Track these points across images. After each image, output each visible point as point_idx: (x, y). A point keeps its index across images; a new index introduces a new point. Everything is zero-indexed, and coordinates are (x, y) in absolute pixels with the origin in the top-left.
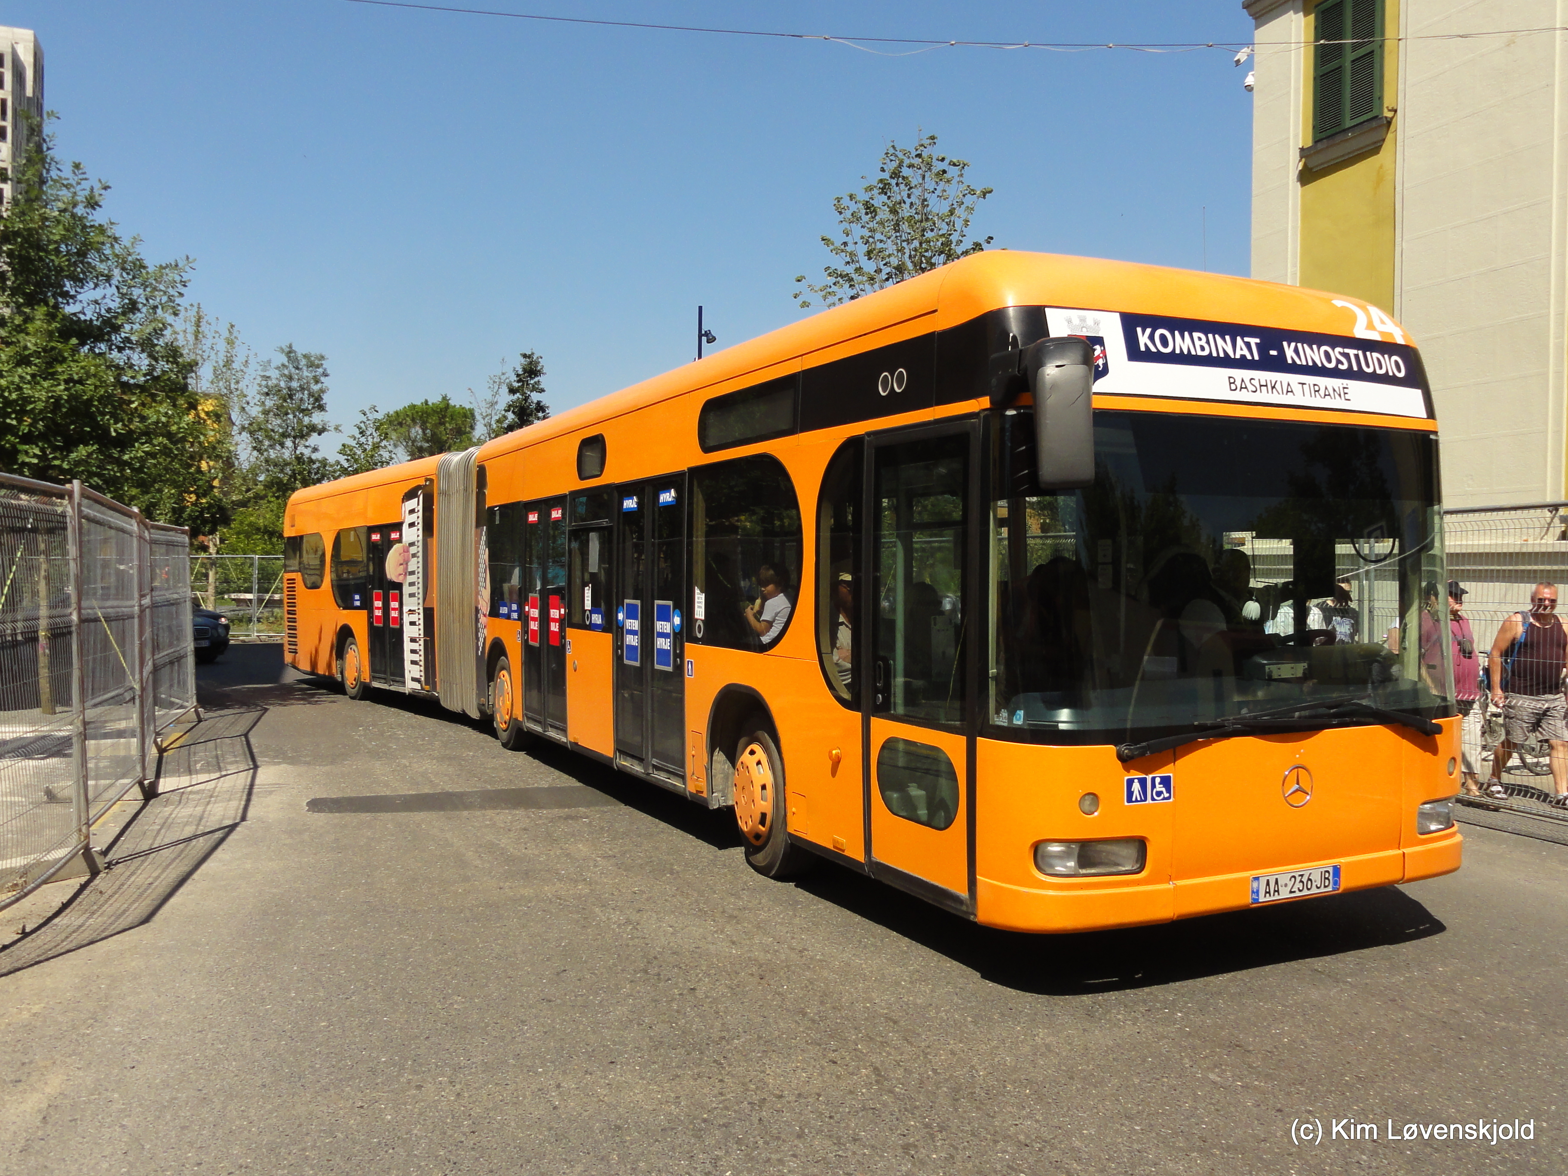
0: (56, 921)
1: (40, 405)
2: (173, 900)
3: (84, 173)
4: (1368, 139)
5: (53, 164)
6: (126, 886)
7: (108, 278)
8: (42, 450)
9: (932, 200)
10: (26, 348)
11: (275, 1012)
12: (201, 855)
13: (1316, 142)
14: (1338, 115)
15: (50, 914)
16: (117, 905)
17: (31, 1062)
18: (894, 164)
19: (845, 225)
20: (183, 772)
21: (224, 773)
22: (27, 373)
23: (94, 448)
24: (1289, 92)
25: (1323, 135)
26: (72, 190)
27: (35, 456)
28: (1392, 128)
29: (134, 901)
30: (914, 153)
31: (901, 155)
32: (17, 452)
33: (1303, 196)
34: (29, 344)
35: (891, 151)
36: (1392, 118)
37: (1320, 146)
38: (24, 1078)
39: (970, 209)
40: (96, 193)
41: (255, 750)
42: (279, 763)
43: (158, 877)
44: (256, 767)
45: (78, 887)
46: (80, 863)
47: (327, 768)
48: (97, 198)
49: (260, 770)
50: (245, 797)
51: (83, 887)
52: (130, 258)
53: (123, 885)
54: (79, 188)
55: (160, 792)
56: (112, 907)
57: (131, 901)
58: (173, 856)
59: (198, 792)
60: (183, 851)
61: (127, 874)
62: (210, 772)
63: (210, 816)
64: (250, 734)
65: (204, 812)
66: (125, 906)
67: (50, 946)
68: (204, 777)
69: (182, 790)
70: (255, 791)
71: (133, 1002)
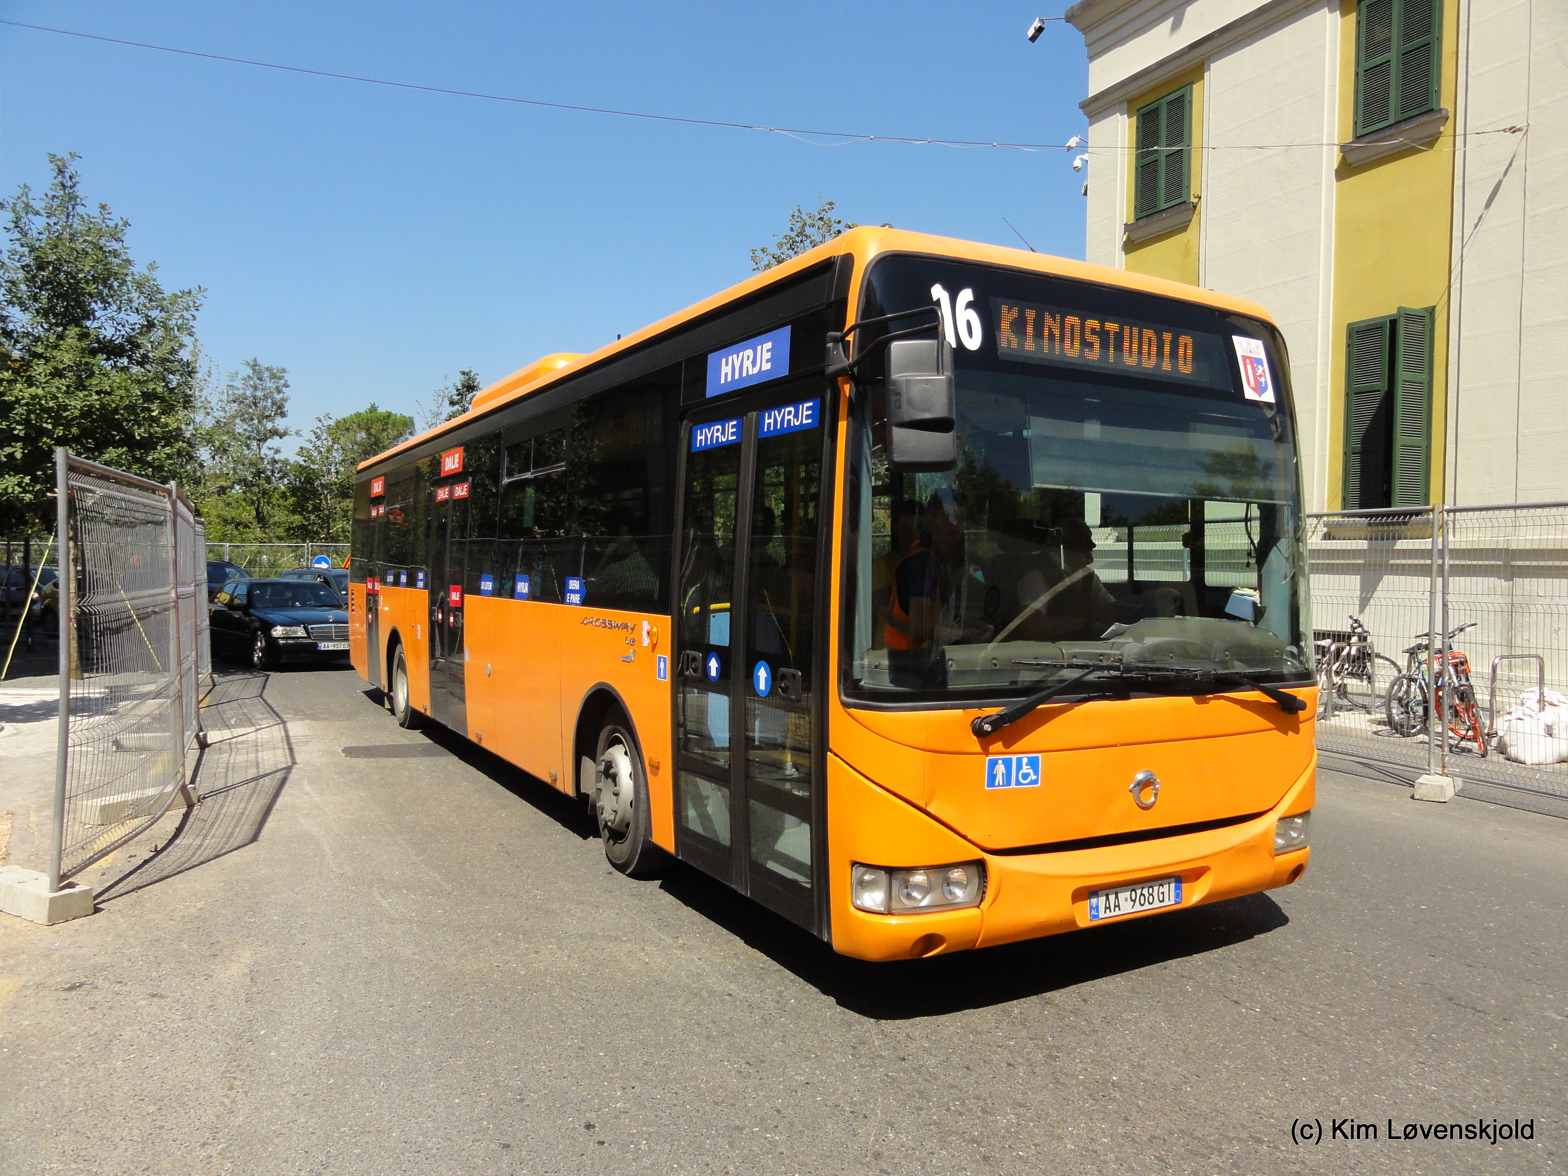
0: (177, 842)
2: (268, 825)
3: (109, 213)
4: (1178, 220)
5: (78, 200)
6: (222, 816)
7: (129, 302)
10: (61, 362)
12: (272, 791)
13: (1137, 220)
14: (1156, 199)
15: (170, 837)
16: (223, 828)
17: (218, 942)
18: (799, 225)
20: (222, 726)
21: (258, 727)
22: (63, 385)
23: (124, 449)
24: (1116, 179)
25: (1144, 214)
28: (1197, 211)
29: (235, 827)
30: (818, 217)
31: (805, 217)
33: (1126, 262)
34: (65, 359)
35: (797, 214)
36: (1197, 204)
37: (1140, 222)
38: (218, 953)
40: (119, 229)
41: (276, 709)
42: (302, 720)
43: (245, 809)
44: (284, 722)
45: (182, 815)
46: (181, 798)
47: (346, 723)
48: (120, 234)
49: (289, 725)
50: (286, 747)
51: (186, 816)
52: (147, 283)
53: (218, 814)
54: (105, 225)
55: (209, 742)
56: (219, 831)
57: (232, 826)
58: (249, 792)
59: (243, 742)
60: (255, 788)
61: (218, 806)
62: (244, 726)
63: (263, 760)
64: (265, 696)
65: (257, 758)
66: (230, 830)
67: (183, 859)
68: (241, 731)
69: (228, 741)
70: (293, 741)
71: (277, 898)
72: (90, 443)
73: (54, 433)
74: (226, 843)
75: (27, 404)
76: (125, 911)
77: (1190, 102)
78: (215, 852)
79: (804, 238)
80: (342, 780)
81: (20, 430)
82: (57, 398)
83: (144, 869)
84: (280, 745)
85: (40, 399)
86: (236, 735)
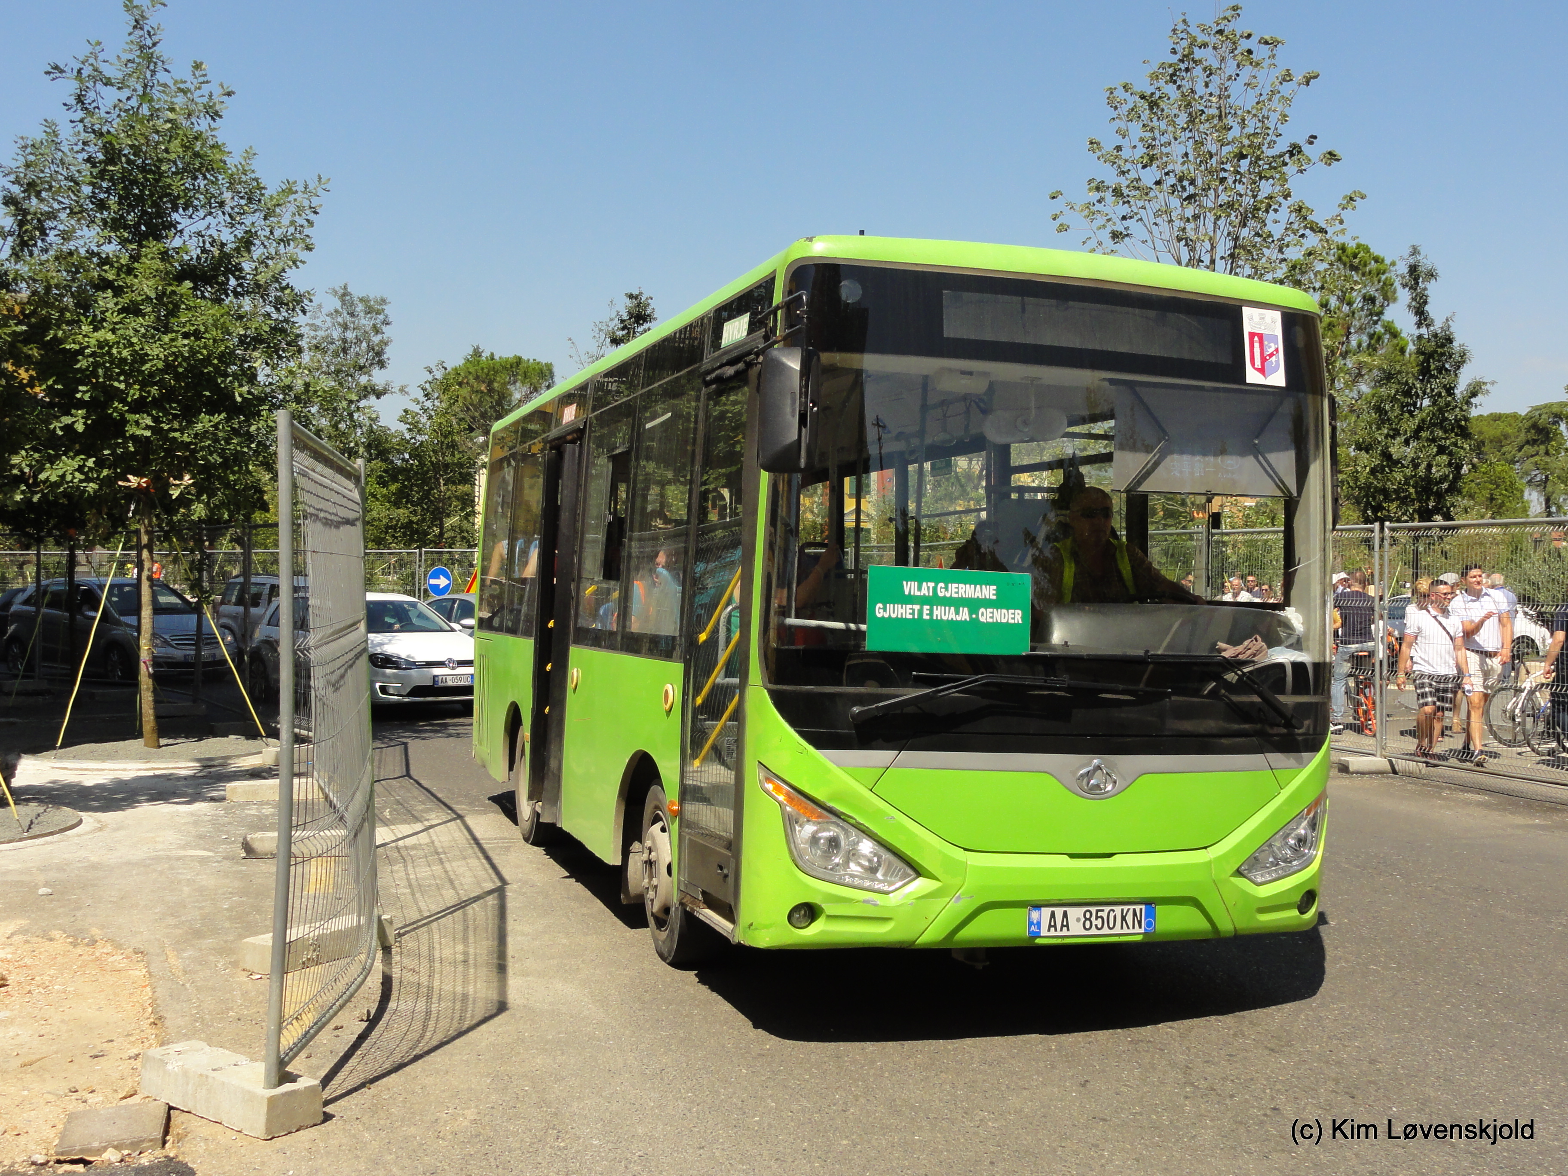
0: (392, 1005)
1: (160, 365)
2: (511, 982)
3: (205, 75)
5: (160, 64)
7: (222, 204)
8: (156, 420)
9: (1236, 89)
12: (493, 927)
15: (377, 997)
16: (448, 987)
18: (1185, 44)
19: (1121, 124)
21: (427, 824)
26: (189, 95)
27: (148, 427)
29: (466, 982)
30: (1216, 28)
31: (1195, 31)
32: (124, 422)
34: (142, 289)
35: (1181, 27)
39: (1286, 100)
40: (217, 100)
41: (440, 796)
43: (466, 953)
44: (460, 817)
48: (218, 107)
49: (469, 821)
50: (481, 855)
52: (244, 178)
53: (431, 963)
54: (198, 93)
56: (445, 989)
57: (460, 981)
58: (459, 927)
59: (414, 847)
60: (465, 921)
61: (424, 949)
62: (405, 822)
63: (457, 875)
64: (413, 773)
65: (446, 872)
67: (413, 1036)
68: (405, 829)
69: (394, 844)
70: (485, 846)
71: (583, 1108)
72: (175, 409)
73: (127, 394)
74: (464, 1012)
75: (93, 354)
76: (365, 1119)
79: (1192, 65)
81: (84, 392)
82: (132, 344)
83: (363, 1050)
84: (470, 851)
85: (111, 347)
86: (400, 836)
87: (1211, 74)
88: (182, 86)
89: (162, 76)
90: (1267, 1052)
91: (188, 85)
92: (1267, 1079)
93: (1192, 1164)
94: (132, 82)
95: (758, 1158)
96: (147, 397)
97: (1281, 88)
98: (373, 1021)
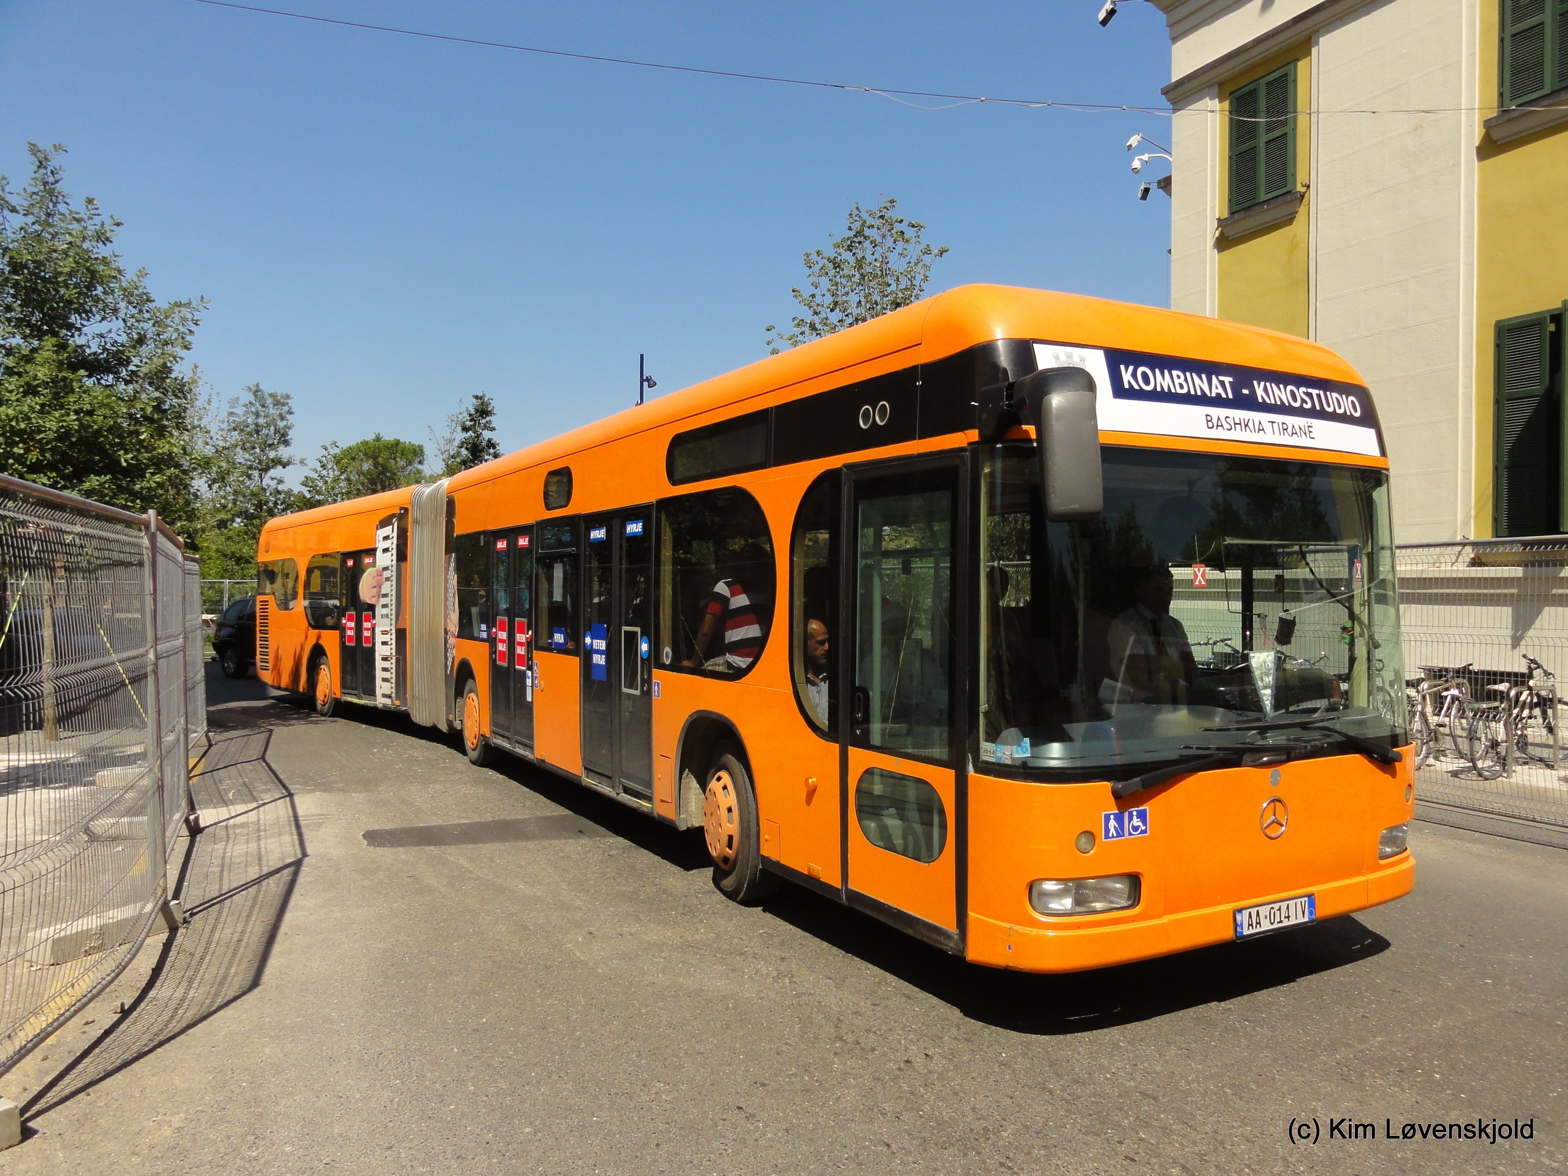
0: (152, 994)
1: (52, 435)
2: (273, 962)
3: (97, 209)
4: (1282, 211)
5: (60, 198)
6: (213, 945)
7: (115, 311)
8: (51, 479)
9: (893, 257)
10: (35, 378)
11: (463, 1115)
12: (277, 903)
13: (1232, 213)
14: (1254, 190)
15: (142, 985)
16: (213, 970)
18: (858, 225)
19: (814, 279)
20: (217, 802)
21: (260, 802)
22: (37, 403)
23: (108, 477)
24: (1206, 169)
25: (1240, 207)
26: (83, 223)
28: (1305, 201)
29: (231, 963)
30: (879, 214)
31: (865, 216)
33: (1219, 261)
34: (39, 374)
35: (855, 212)
36: (1305, 193)
37: (1236, 216)
39: (927, 267)
40: (107, 227)
41: (281, 776)
42: (312, 791)
43: (243, 932)
44: (290, 795)
45: (161, 947)
46: (161, 920)
47: (365, 795)
48: (108, 233)
49: (297, 799)
50: (294, 831)
51: (167, 946)
52: (136, 292)
53: (209, 943)
54: (90, 222)
55: (202, 826)
56: (210, 972)
57: (225, 964)
58: (249, 903)
59: (242, 825)
60: (257, 896)
61: (208, 928)
62: (244, 802)
63: (267, 852)
64: (267, 757)
65: (259, 849)
66: (222, 970)
67: (159, 1024)
68: (241, 808)
69: (224, 823)
70: (302, 823)
71: (290, 1107)
72: (67, 471)
74: (216, 995)
76: (67, 1134)
77: (1295, 81)
78: (204, 1010)
79: (862, 239)
80: (366, 883)
82: (29, 419)
83: (104, 1045)
84: (287, 828)
85: (11, 420)
86: (233, 815)
87: (876, 245)
88: (77, 216)
89: (61, 207)
90: (904, 999)
91: (82, 216)
92: (903, 1029)
93: (834, 1132)
94: (36, 210)
95: (441, 1158)
96: (43, 461)
97: (922, 257)
98: (125, 1013)
